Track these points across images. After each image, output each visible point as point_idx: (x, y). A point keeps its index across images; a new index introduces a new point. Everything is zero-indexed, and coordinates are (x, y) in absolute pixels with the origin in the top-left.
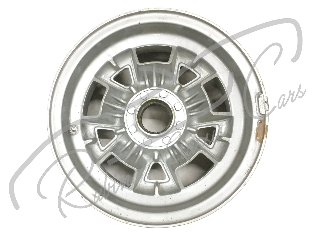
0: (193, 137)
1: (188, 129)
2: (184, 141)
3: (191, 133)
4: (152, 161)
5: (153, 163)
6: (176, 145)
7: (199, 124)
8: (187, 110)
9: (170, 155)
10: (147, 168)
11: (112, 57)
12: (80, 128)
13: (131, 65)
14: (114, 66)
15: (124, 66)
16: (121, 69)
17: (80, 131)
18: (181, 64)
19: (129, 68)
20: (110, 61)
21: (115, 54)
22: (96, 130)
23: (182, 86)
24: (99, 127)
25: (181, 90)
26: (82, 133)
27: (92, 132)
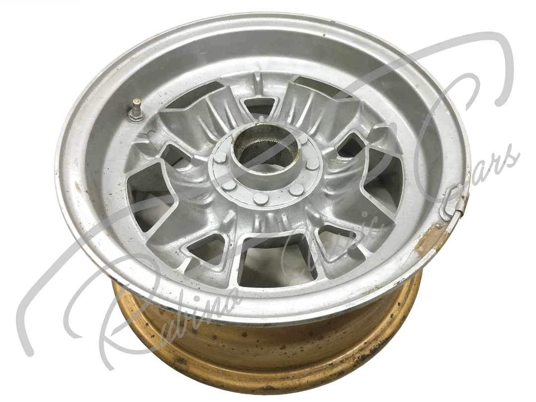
1: (309, 208)
4: (217, 229)
6: (270, 215)
11: (262, 71)
12: (147, 120)
13: (281, 99)
14: (257, 81)
15: (270, 96)
16: (265, 96)
17: (144, 124)
18: (353, 130)
19: (276, 101)
20: (256, 72)
21: (268, 69)
22: (168, 144)
23: (338, 157)
24: (176, 143)
25: (333, 160)
26: (145, 129)
27: (159, 142)
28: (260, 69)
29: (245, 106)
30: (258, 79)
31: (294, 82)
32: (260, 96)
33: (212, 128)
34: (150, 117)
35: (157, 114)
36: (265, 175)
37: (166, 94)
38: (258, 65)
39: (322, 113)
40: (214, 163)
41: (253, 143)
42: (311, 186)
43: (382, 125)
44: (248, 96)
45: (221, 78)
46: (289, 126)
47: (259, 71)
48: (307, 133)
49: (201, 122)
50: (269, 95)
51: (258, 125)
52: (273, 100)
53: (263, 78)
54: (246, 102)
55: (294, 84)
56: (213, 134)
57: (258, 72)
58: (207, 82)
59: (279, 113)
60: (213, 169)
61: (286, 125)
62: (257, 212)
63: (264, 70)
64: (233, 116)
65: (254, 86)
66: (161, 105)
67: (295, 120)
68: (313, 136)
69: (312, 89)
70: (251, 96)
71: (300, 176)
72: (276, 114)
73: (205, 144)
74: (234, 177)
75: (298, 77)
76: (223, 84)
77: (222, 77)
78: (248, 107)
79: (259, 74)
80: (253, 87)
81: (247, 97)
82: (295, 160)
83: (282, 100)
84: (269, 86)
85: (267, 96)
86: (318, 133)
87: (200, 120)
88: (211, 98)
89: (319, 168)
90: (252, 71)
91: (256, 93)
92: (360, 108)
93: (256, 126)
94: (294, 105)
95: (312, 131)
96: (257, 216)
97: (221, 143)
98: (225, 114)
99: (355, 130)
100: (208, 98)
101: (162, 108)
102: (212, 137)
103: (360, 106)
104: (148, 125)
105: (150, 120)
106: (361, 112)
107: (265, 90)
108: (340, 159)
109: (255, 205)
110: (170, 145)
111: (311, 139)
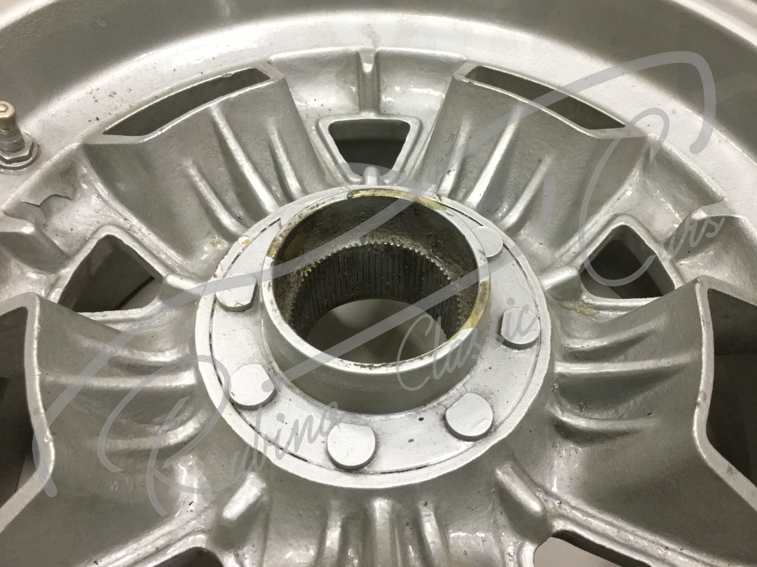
0: (502, 553)
1: (505, 476)
2: (443, 527)
3: (502, 519)
4: (203, 531)
5: (200, 541)
6: (381, 507)
7: (573, 503)
8: (550, 377)
9: (312, 553)
10: (150, 549)
11: (379, 49)
12: (46, 165)
13: (425, 125)
14: (364, 74)
15: (399, 115)
16: (384, 114)
17: (35, 176)
18: (625, 218)
19: (414, 128)
20: (364, 51)
21: (396, 46)
22: (102, 234)
23: (584, 297)
24: (127, 232)
25: (571, 305)
26: (35, 190)
27: (80, 229)
28: (375, 43)
29: (330, 139)
30: (368, 68)
31: (468, 76)
32: (370, 115)
33: (231, 197)
34: (56, 157)
35: (78, 149)
36: (366, 371)
37: (113, 94)
38: (370, 32)
39: (543, 169)
40: (217, 307)
41: (340, 248)
42: (514, 402)
43: (717, 211)
44: (342, 112)
45: (269, 62)
46: (446, 201)
47: (371, 47)
48: (496, 222)
49: (197, 179)
50: (394, 112)
51: (356, 196)
52: (405, 127)
53: (382, 66)
54: (333, 129)
55: (466, 81)
56: (232, 214)
57: (370, 51)
58: (232, 69)
59: (419, 162)
60: (211, 327)
61: (439, 196)
62: (336, 491)
63: (386, 47)
64: (292, 163)
65: (359, 87)
66: (95, 125)
67: (464, 184)
68: (513, 231)
69: (520, 99)
70: (350, 114)
71: (481, 366)
72: (411, 163)
73: (209, 240)
74: (271, 358)
75: (474, 66)
76: (269, 75)
77: (273, 58)
78: (338, 143)
79: (372, 56)
80: (354, 89)
81: (338, 115)
82: (469, 322)
83: (429, 127)
84: (397, 89)
85: (389, 115)
86: (528, 224)
87: (193, 172)
88: (227, 109)
89: (538, 341)
90: (353, 48)
91: (362, 107)
92: (642, 159)
93: (350, 200)
94: (462, 140)
95: (513, 218)
96: (335, 504)
97: (248, 243)
98: (270, 159)
99: (630, 219)
100: (218, 109)
101: (94, 135)
102: (227, 220)
103: (644, 151)
104: (48, 179)
105: (55, 165)
106: (646, 169)
107: (386, 99)
108: (591, 301)
109: (332, 467)
110: (110, 239)
111: (511, 243)
